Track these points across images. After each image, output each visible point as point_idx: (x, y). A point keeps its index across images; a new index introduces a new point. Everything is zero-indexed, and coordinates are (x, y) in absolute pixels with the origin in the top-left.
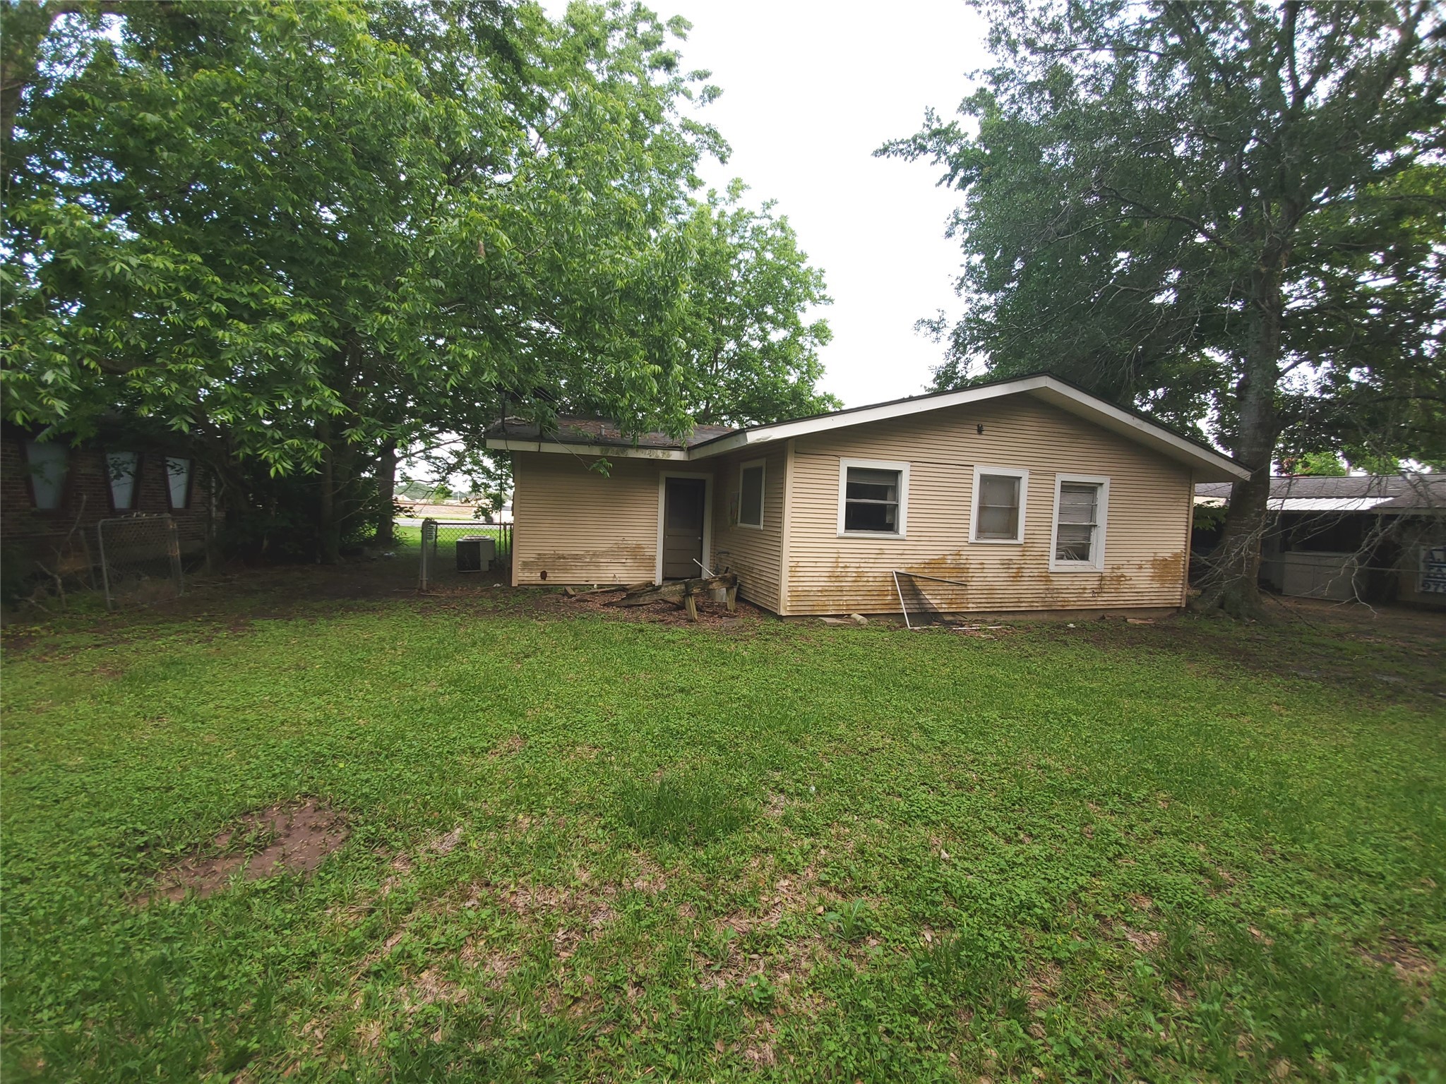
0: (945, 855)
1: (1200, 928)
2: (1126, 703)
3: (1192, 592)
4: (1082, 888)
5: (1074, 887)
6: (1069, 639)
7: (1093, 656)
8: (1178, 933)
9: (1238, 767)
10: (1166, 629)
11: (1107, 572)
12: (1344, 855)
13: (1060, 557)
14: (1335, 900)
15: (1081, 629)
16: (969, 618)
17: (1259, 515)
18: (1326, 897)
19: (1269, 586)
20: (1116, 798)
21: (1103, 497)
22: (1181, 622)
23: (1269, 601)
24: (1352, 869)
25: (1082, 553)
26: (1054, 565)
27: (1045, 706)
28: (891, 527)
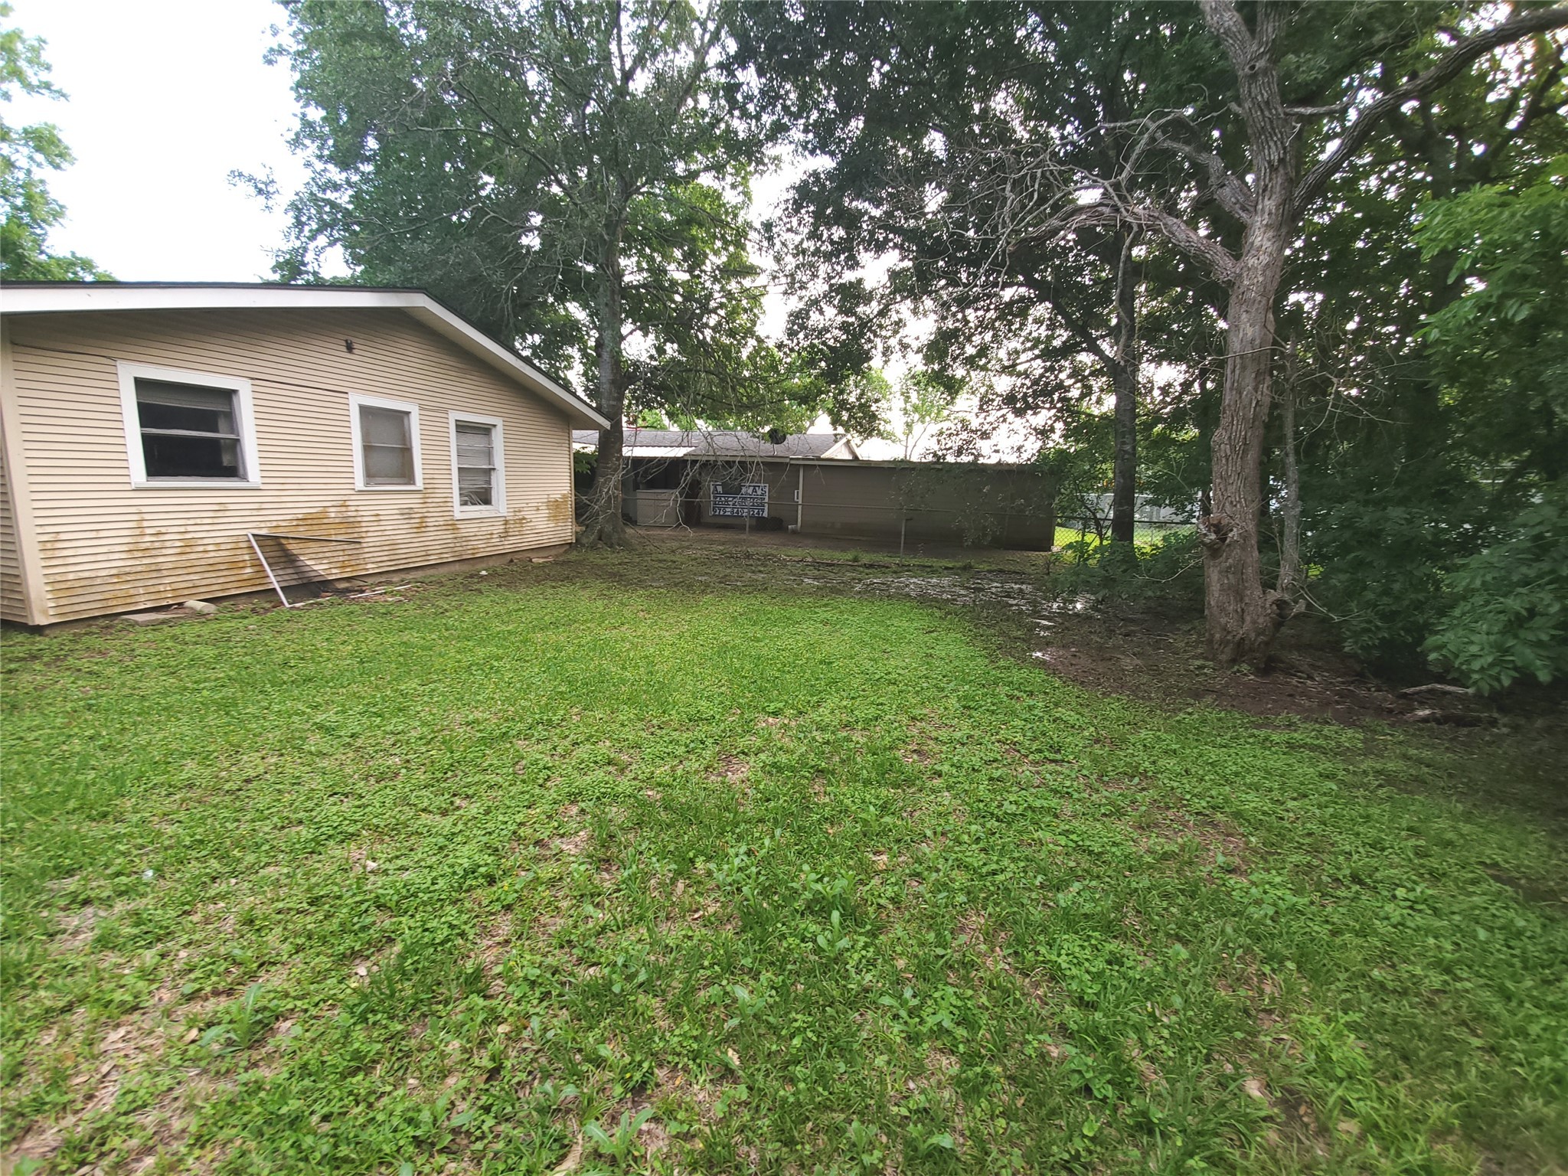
0: (371, 865)
1: (615, 809)
2: (539, 637)
3: (579, 529)
4: (521, 824)
5: (514, 827)
6: (483, 586)
7: (506, 598)
8: (600, 822)
9: (624, 668)
10: (563, 563)
11: (510, 516)
12: (692, 711)
13: (464, 503)
14: (692, 745)
15: (493, 574)
16: (370, 581)
17: (618, 459)
18: (687, 746)
19: (630, 519)
20: (540, 727)
21: (498, 437)
22: (573, 556)
23: (630, 531)
24: (696, 719)
25: (484, 497)
26: (459, 511)
27: (466, 659)
28: (233, 471)
